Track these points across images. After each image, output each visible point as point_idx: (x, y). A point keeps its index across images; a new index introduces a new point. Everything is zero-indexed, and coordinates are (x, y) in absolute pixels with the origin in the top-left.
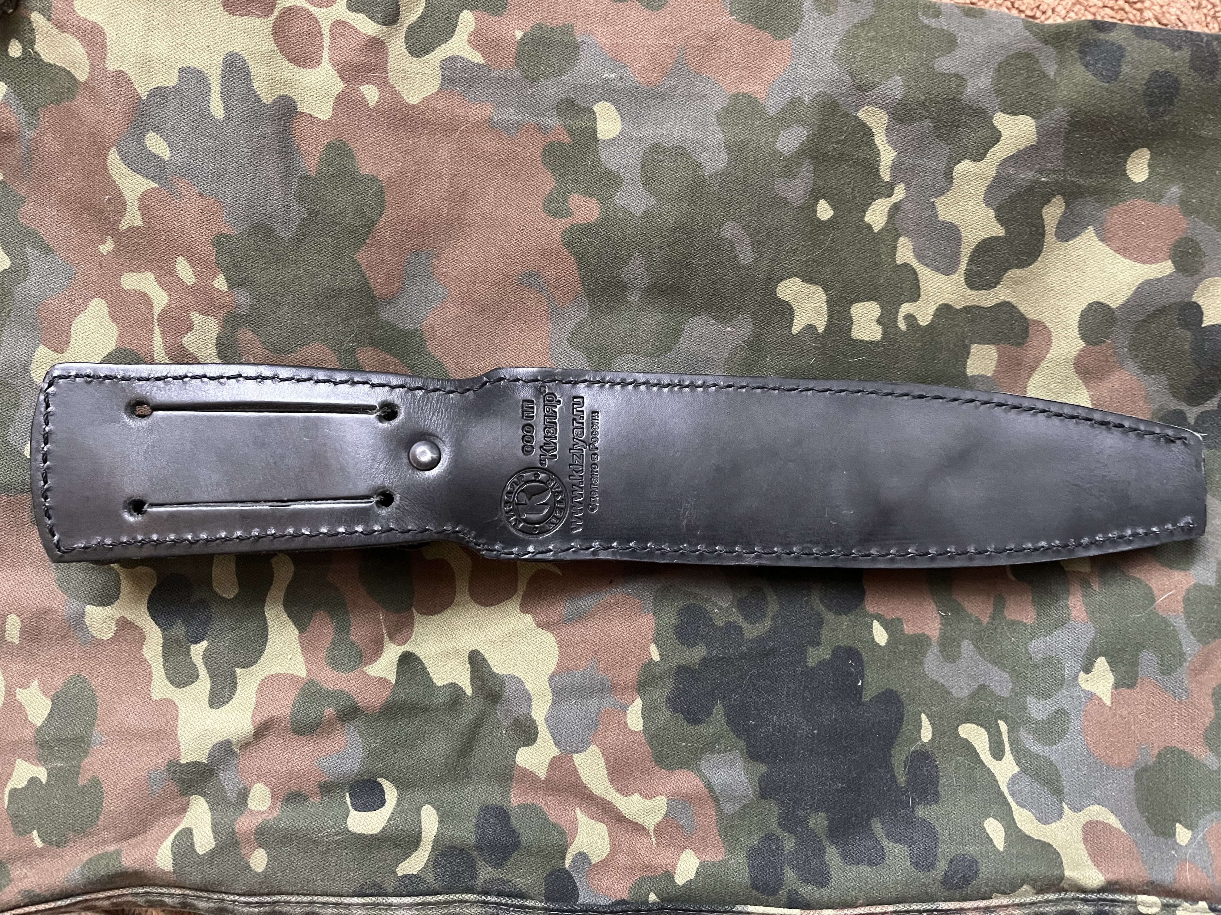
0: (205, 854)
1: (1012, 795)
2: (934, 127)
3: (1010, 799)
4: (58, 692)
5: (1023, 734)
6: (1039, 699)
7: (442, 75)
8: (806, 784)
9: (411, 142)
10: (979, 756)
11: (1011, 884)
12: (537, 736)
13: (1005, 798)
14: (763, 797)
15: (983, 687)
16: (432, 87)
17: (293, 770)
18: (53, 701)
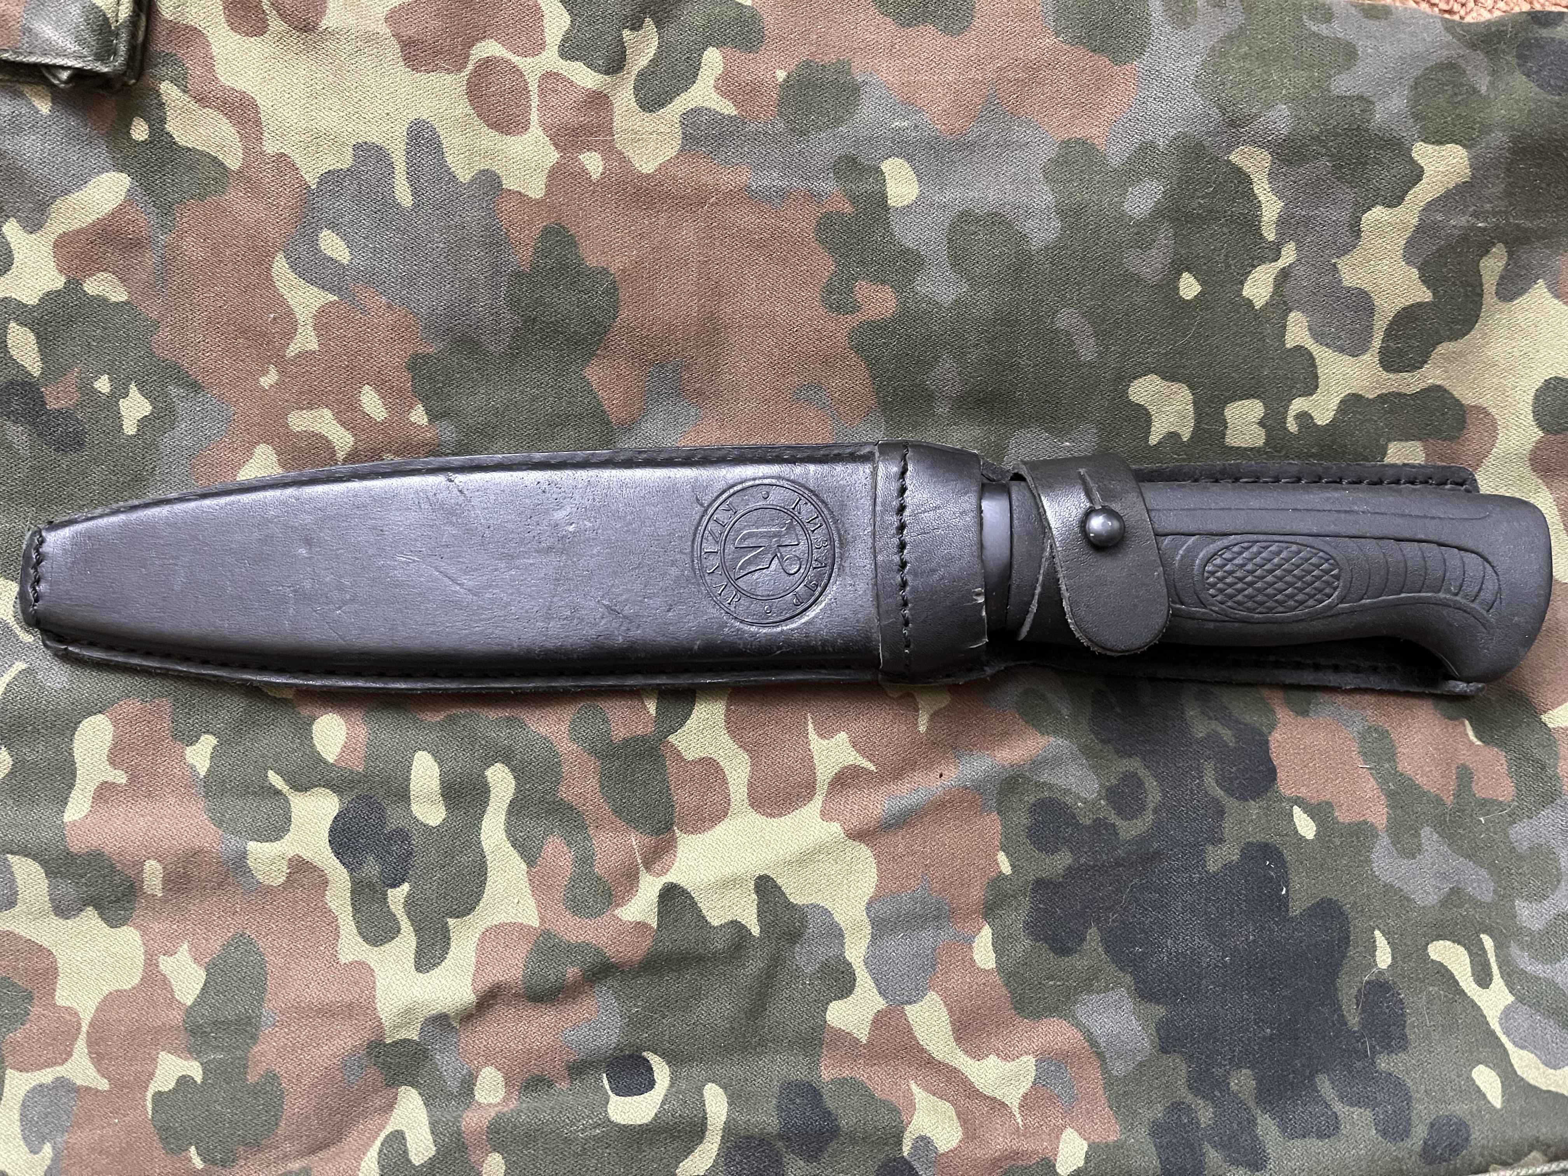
0: (422, 1164)
1: (1507, 1034)
2: (1334, 166)
3: (1504, 1039)
4: (214, 958)
5: (1514, 950)
6: (1531, 902)
7: (683, 133)
8: (1222, 1031)
9: (647, 222)
10: (1458, 984)
11: (1515, 1152)
12: (854, 985)
13: (1497, 1038)
14: (1164, 1050)
15: (1455, 891)
16: (670, 150)
17: (532, 1048)
18: (207, 970)
